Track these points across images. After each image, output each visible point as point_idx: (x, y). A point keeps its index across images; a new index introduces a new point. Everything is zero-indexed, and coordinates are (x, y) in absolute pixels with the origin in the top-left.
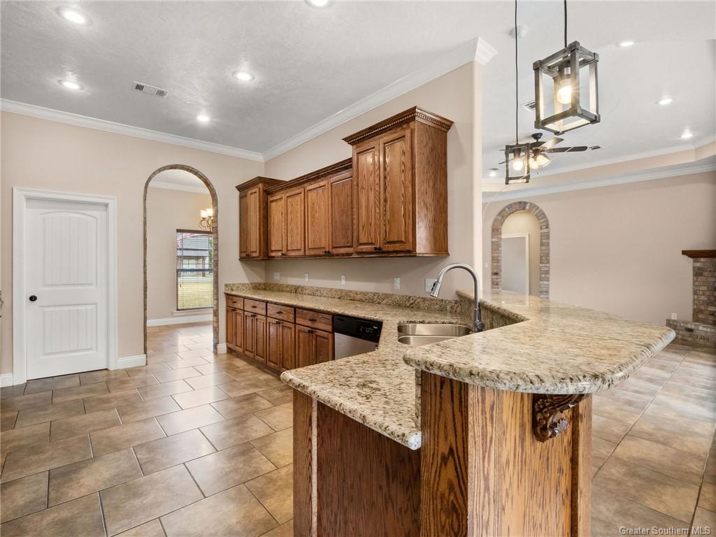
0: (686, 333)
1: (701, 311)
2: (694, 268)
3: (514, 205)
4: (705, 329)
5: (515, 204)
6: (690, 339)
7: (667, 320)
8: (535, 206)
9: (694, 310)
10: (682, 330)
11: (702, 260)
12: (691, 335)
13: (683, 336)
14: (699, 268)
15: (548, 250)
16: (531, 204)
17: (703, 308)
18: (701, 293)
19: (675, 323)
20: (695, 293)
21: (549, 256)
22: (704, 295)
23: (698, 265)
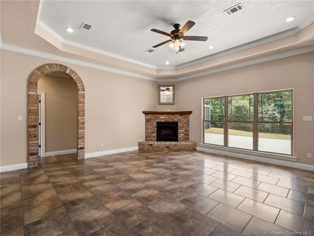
0: (150, 146)
1: (149, 136)
2: (146, 119)
3: (54, 66)
4: (158, 143)
5: (56, 65)
6: (151, 149)
7: (138, 142)
8: (74, 72)
9: (146, 136)
10: (147, 146)
11: (150, 115)
12: (151, 147)
13: (147, 148)
14: (148, 119)
15: (84, 107)
16: (71, 70)
17: (150, 135)
18: (149, 129)
19: (143, 143)
20: (146, 129)
21: (84, 111)
22: (151, 129)
23: (148, 117)
